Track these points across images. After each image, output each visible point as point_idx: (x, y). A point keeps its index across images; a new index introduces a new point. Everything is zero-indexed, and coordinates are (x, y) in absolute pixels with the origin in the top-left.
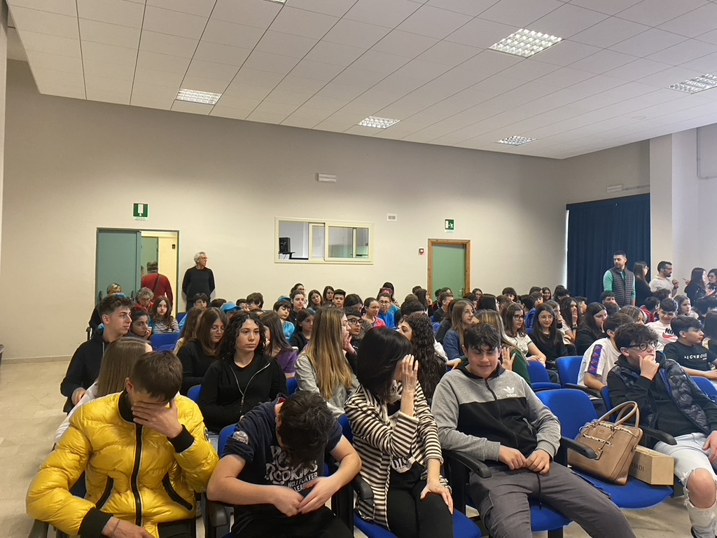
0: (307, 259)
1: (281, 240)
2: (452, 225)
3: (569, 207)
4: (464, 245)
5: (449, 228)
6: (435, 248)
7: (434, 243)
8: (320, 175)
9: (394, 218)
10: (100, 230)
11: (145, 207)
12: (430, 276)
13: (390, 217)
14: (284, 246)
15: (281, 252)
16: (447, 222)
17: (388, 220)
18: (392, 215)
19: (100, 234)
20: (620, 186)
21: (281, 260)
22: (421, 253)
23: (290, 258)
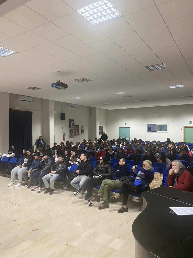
2: (191, 122)
6: (186, 128)
8: (155, 114)
10: (120, 128)
11: (125, 124)
12: (184, 135)
17: (172, 123)
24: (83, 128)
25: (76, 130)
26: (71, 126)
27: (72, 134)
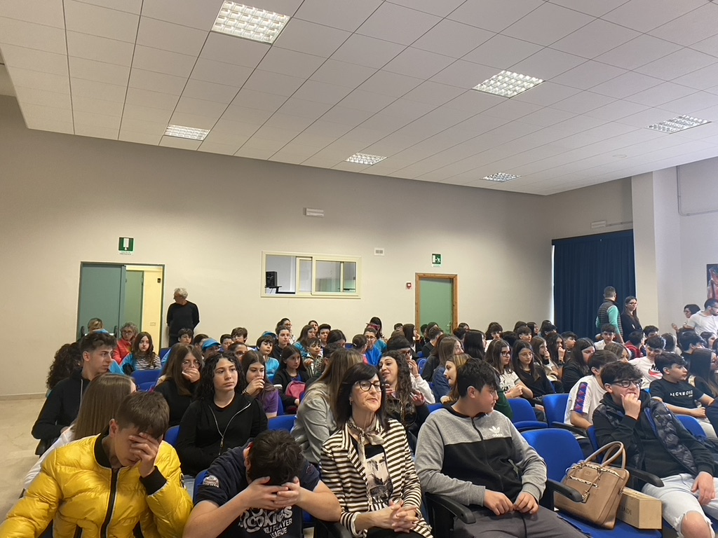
0: (294, 293)
1: (268, 274)
2: (439, 259)
3: (554, 242)
4: (451, 280)
5: (437, 262)
6: (423, 283)
7: (422, 277)
8: (308, 210)
9: (381, 252)
10: (84, 265)
11: (131, 241)
12: (417, 311)
13: (377, 252)
14: (271, 280)
15: (267, 286)
16: (434, 256)
17: (376, 254)
18: (379, 249)
19: (84, 268)
20: (603, 222)
21: (268, 295)
22: (409, 287)
23: (277, 292)
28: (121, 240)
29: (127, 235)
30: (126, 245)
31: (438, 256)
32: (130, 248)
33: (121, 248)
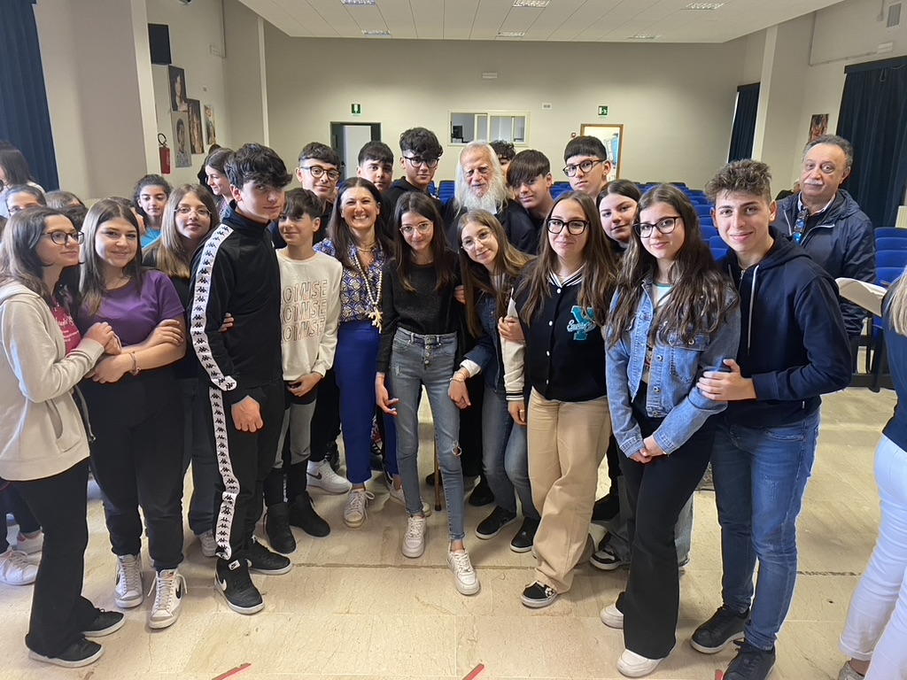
1: (455, 128)
2: (605, 112)
3: (740, 88)
5: (603, 114)
8: (484, 74)
9: (549, 106)
10: (333, 124)
11: (359, 106)
13: (545, 106)
14: (457, 132)
15: (454, 137)
16: (601, 108)
18: (547, 104)
19: (333, 127)
21: (452, 143)
23: (462, 142)
24: (211, 119)
25: (193, 128)
26: (178, 99)
27: (183, 146)
28: (353, 106)
29: (356, 103)
30: (356, 109)
31: (606, 108)
32: (359, 112)
33: (353, 112)
